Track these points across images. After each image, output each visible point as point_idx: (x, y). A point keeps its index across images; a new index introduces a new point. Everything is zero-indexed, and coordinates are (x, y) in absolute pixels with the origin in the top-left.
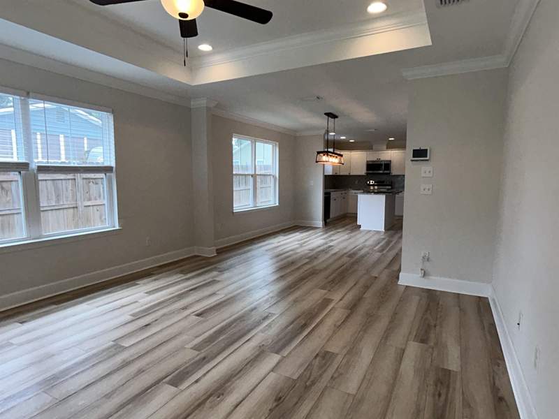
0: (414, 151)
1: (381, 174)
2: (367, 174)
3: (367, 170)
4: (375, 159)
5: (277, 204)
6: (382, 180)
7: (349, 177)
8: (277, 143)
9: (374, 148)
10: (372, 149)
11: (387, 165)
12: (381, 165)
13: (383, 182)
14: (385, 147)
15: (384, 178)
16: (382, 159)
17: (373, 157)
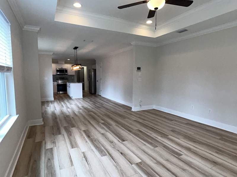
0: (137, 68)
1: (64, 74)
3: (57, 72)
4: (60, 68)
9: (59, 62)
10: (58, 63)
13: (64, 78)
14: (64, 63)
16: (63, 68)
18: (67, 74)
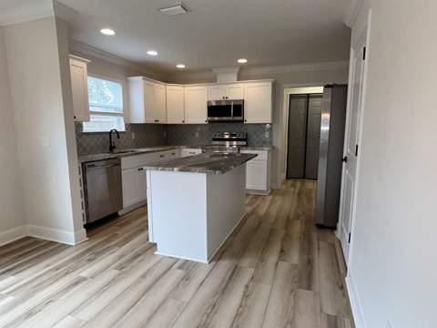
18: (242, 121)
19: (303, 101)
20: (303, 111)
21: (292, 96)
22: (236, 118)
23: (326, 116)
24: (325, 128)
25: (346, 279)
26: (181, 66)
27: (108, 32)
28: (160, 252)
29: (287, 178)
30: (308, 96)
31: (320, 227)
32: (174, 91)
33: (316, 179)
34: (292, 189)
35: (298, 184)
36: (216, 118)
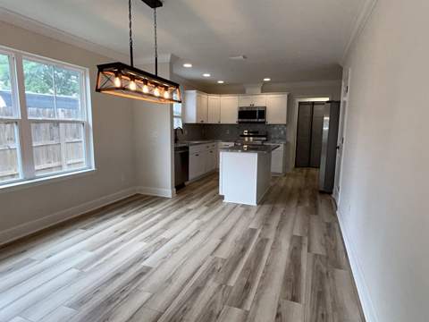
1: (255, 122)
2: (240, 123)
3: (239, 118)
4: (248, 105)
5: (93, 168)
6: (257, 130)
7: (219, 126)
8: (87, 69)
9: (247, 92)
11: (263, 113)
12: (256, 111)
13: (257, 132)
14: (260, 91)
15: (259, 127)
17: (246, 102)
18: (264, 122)
19: (309, 107)
20: (308, 115)
21: (300, 103)
22: (260, 120)
23: (327, 118)
24: (326, 128)
25: (337, 212)
26: (220, 82)
27: (187, 65)
28: (226, 200)
29: (296, 166)
30: (313, 103)
31: (322, 193)
32: (213, 99)
33: (319, 167)
34: (300, 174)
35: (305, 170)
36: (245, 120)
